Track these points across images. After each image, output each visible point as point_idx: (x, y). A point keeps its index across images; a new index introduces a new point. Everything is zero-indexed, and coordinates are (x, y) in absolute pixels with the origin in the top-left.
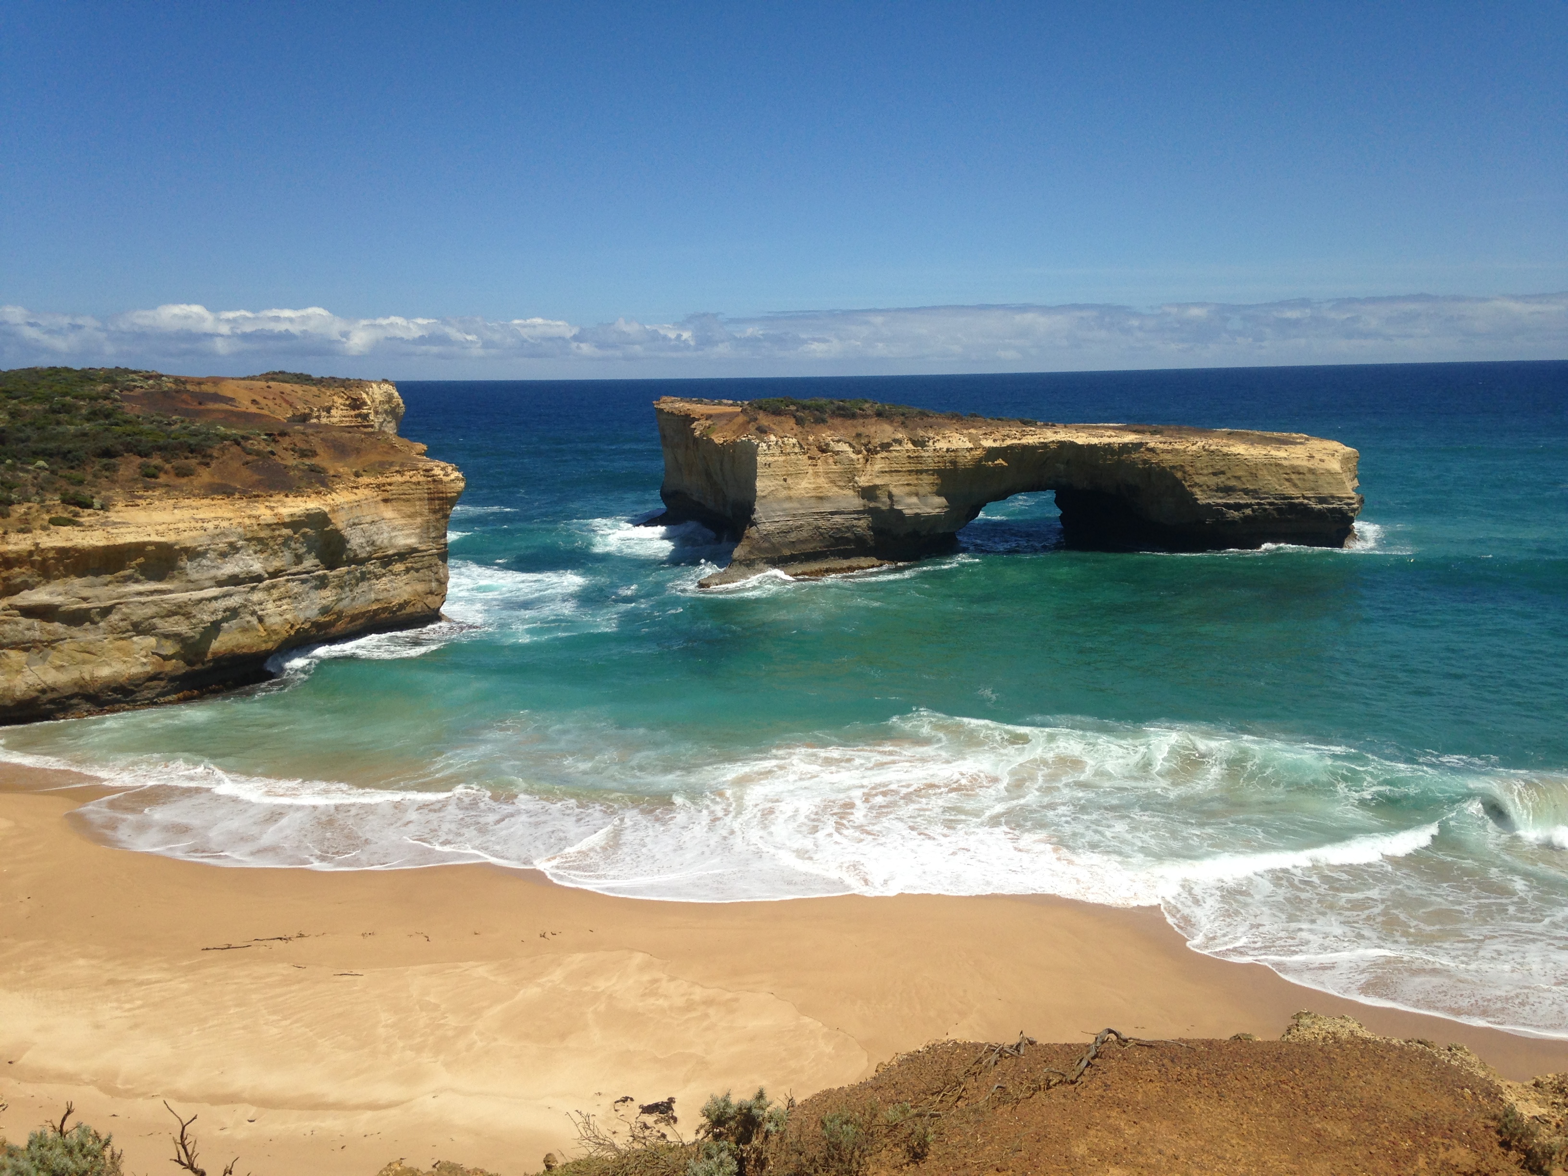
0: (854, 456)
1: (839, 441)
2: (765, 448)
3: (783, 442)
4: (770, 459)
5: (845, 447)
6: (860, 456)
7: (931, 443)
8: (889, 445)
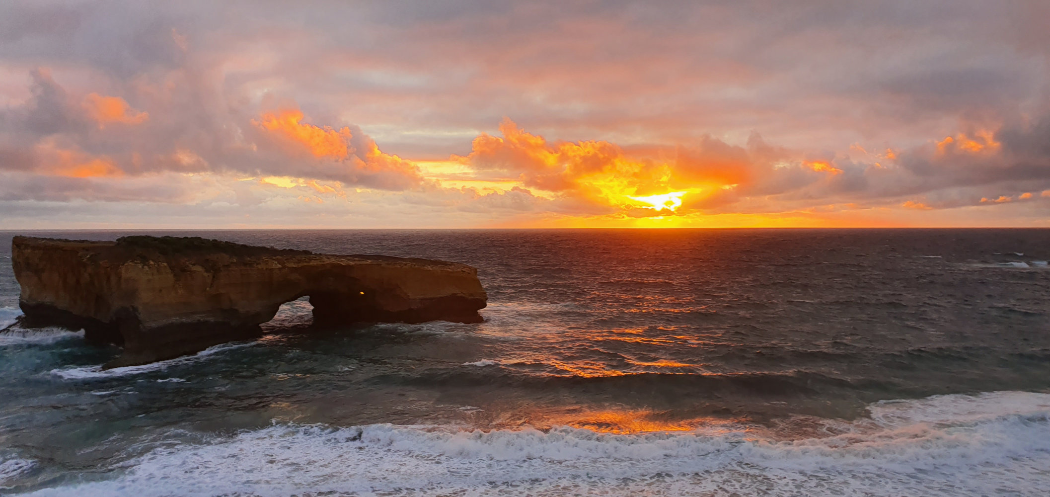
0: (206, 274)
1: (194, 265)
2: (148, 269)
3: (158, 265)
4: (150, 277)
5: (198, 268)
6: (208, 274)
7: (255, 265)
8: (228, 266)
